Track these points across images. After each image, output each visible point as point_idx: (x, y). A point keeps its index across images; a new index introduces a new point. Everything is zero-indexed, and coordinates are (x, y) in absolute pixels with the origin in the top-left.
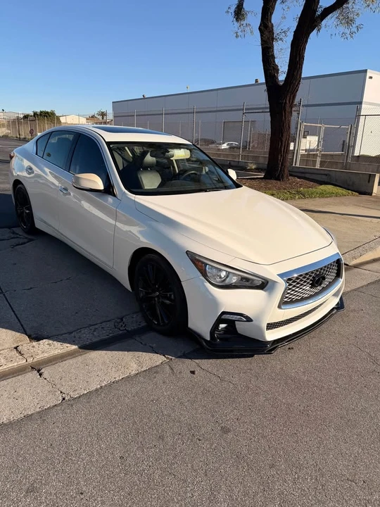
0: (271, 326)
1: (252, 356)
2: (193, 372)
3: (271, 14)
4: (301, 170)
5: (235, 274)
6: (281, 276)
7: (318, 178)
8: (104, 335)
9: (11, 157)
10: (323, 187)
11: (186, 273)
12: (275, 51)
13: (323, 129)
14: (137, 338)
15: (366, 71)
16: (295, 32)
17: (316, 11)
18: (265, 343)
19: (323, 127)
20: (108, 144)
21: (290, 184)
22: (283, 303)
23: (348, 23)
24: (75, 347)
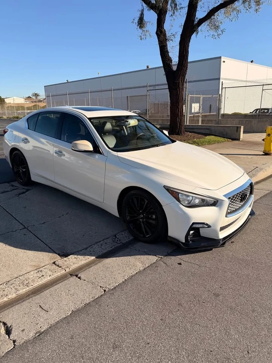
0: (222, 229)
1: (211, 250)
2: (180, 264)
3: (164, 23)
4: (191, 127)
5: (196, 198)
6: (225, 196)
7: (203, 131)
8: (108, 248)
9: (5, 132)
10: (208, 137)
11: (165, 200)
12: (168, 48)
13: (201, 98)
14: (131, 247)
15: (220, 57)
16: (181, 35)
17: (194, 21)
18: (218, 240)
19: (202, 97)
20: (90, 119)
21: (186, 136)
22: (228, 213)
23: (215, 28)
24: (93, 258)
